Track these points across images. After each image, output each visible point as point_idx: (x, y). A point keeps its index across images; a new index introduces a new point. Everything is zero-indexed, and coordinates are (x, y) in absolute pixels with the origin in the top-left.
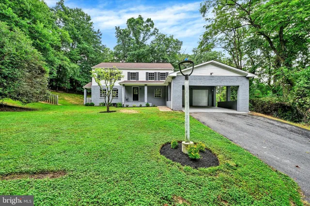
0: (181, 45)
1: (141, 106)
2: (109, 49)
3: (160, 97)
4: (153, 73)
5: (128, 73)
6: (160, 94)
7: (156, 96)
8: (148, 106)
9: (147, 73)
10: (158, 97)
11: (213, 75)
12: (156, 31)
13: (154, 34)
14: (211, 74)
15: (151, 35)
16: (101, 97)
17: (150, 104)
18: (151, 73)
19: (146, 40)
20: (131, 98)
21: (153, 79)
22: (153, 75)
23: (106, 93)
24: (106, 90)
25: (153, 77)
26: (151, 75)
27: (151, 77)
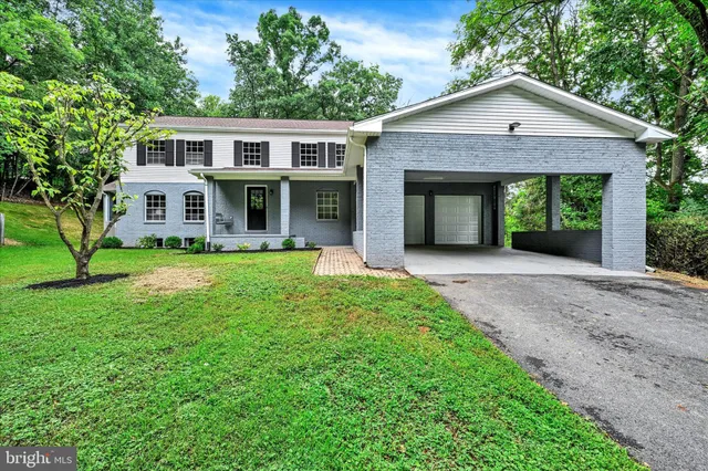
0: (398, 87)
1: (264, 249)
2: (218, 99)
3: (335, 217)
4: (314, 146)
5: (236, 142)
6: (335, 209)
7: (320, 216)
8: (289, 247)
9: (295, 145)
10: (327, 217)
12: (335, 49)
13: (331, 59)
14: (512, 128)
15: (323, 60)
16: (149, 217)
17: (300, 242)
18: (309, 145)
19: (310, 72)
20: (242, 222)
21: (316, 167)
22: (315, 152)
23: (164, 205)
24: (163, 198)
25: (315, 158)
26: (309, 152)
27: (309, 158)
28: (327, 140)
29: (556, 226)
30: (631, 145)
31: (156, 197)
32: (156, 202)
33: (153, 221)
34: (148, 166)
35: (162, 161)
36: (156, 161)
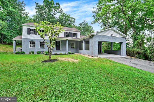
1: (65, 54)
3: (74, 47)
4: (69, 33)
7: (71, 47)
9: (65, 32)
11: (112, 36)
12: (62, 10)
13: (60, 12)
15: (58, 12)
16: (30, 47)
19: (56, 14)
20: (55, 48)
21: (69, 37)
22: (69, 34)
23: (34, 44)
24: (34, 42)
25: (69, 35)
26: (67, 34)
27: (67, 35)
28: (71, 32)
29: (112, 50)
30: (125, 38)
31: (32, 42)
32: (32, 43)
33: (31, 48)
34: (30, 35)
35: (34, 34)
36: (32, 34)
